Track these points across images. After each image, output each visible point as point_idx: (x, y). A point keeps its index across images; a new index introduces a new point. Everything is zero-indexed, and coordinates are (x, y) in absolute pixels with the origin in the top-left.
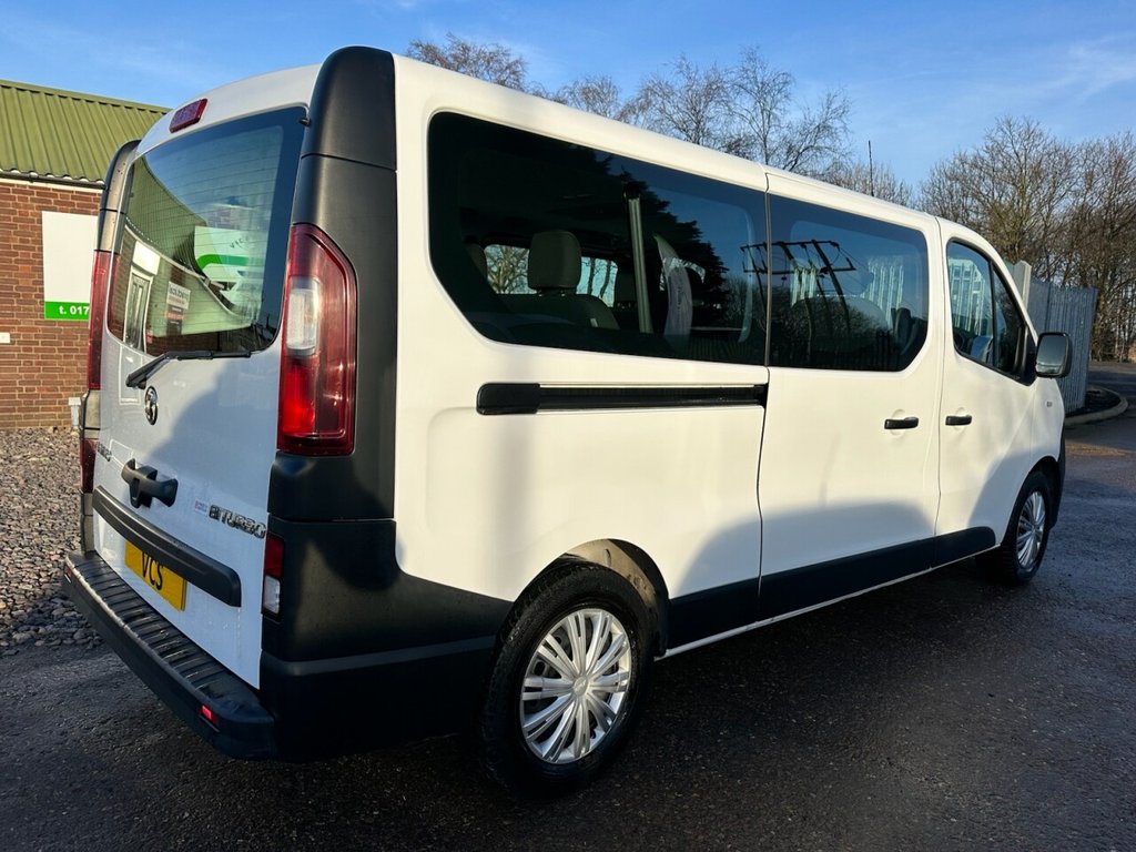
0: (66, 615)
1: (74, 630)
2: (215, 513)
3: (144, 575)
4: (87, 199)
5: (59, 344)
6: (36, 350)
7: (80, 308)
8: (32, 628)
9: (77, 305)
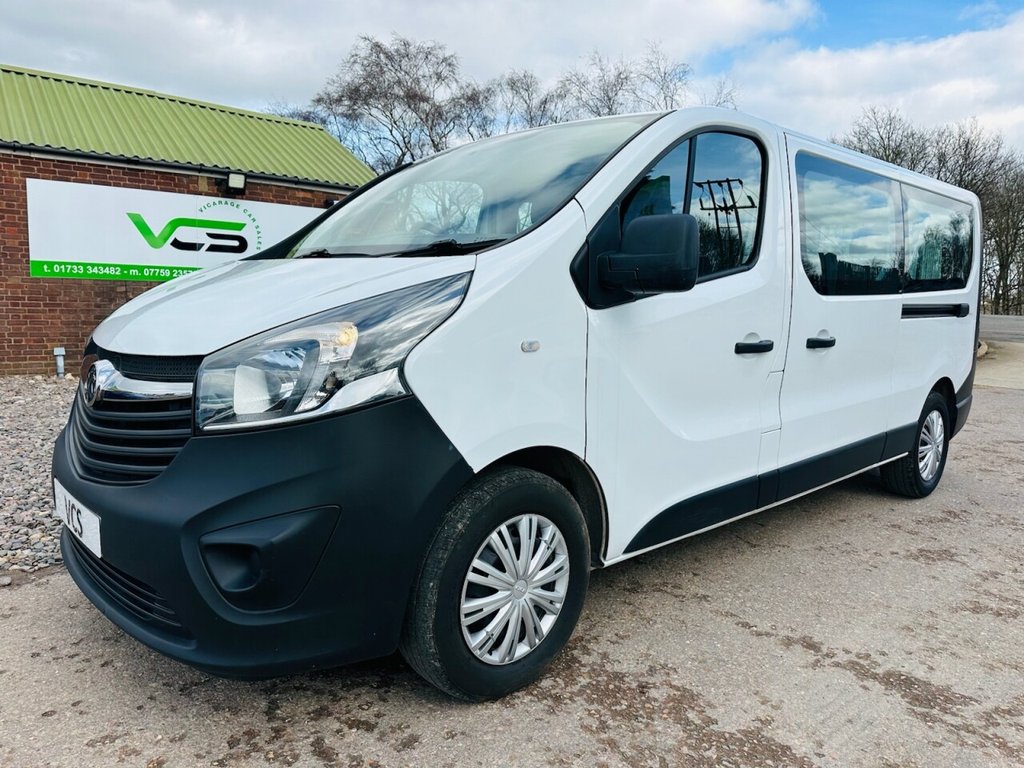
4: (69, 168)
5: (43, 299)
6: (23, 305)
7: (63, 267)
9: (60, 264)
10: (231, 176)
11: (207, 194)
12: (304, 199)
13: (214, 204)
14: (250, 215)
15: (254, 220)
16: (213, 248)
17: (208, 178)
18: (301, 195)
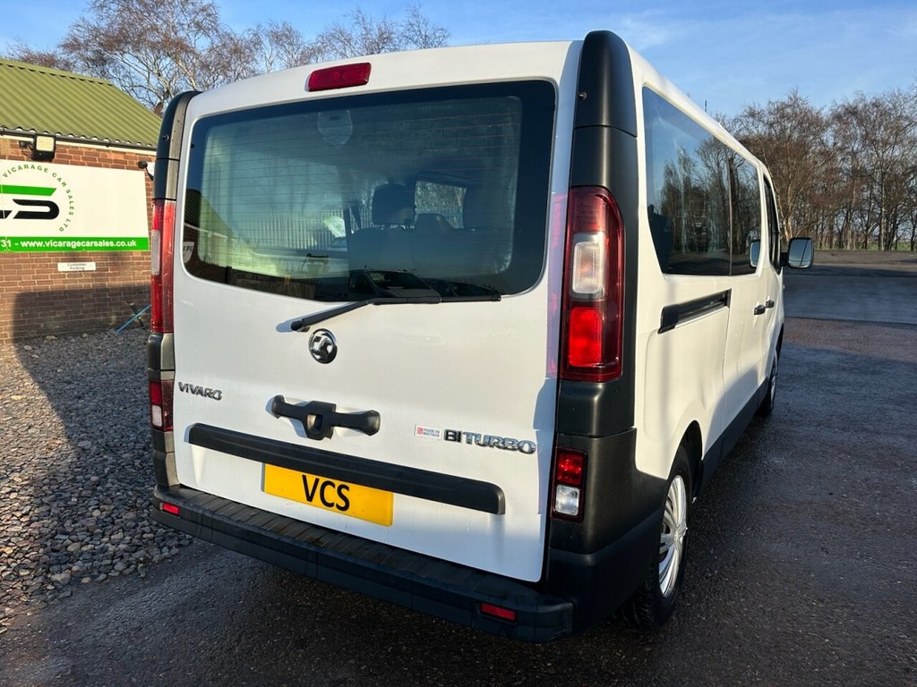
0: (84, 549)
1: (109, 562)
2: (457, 437)
3: (310, 498)
8: (63, 567)
10: (39, 138)
11: (11, 158)
12: (116, 161)
13: (20, 168)
14: (60, 179)
15: (64, 184)
16: (21, 215)
17: (12, 141)
18: (113, 156)
